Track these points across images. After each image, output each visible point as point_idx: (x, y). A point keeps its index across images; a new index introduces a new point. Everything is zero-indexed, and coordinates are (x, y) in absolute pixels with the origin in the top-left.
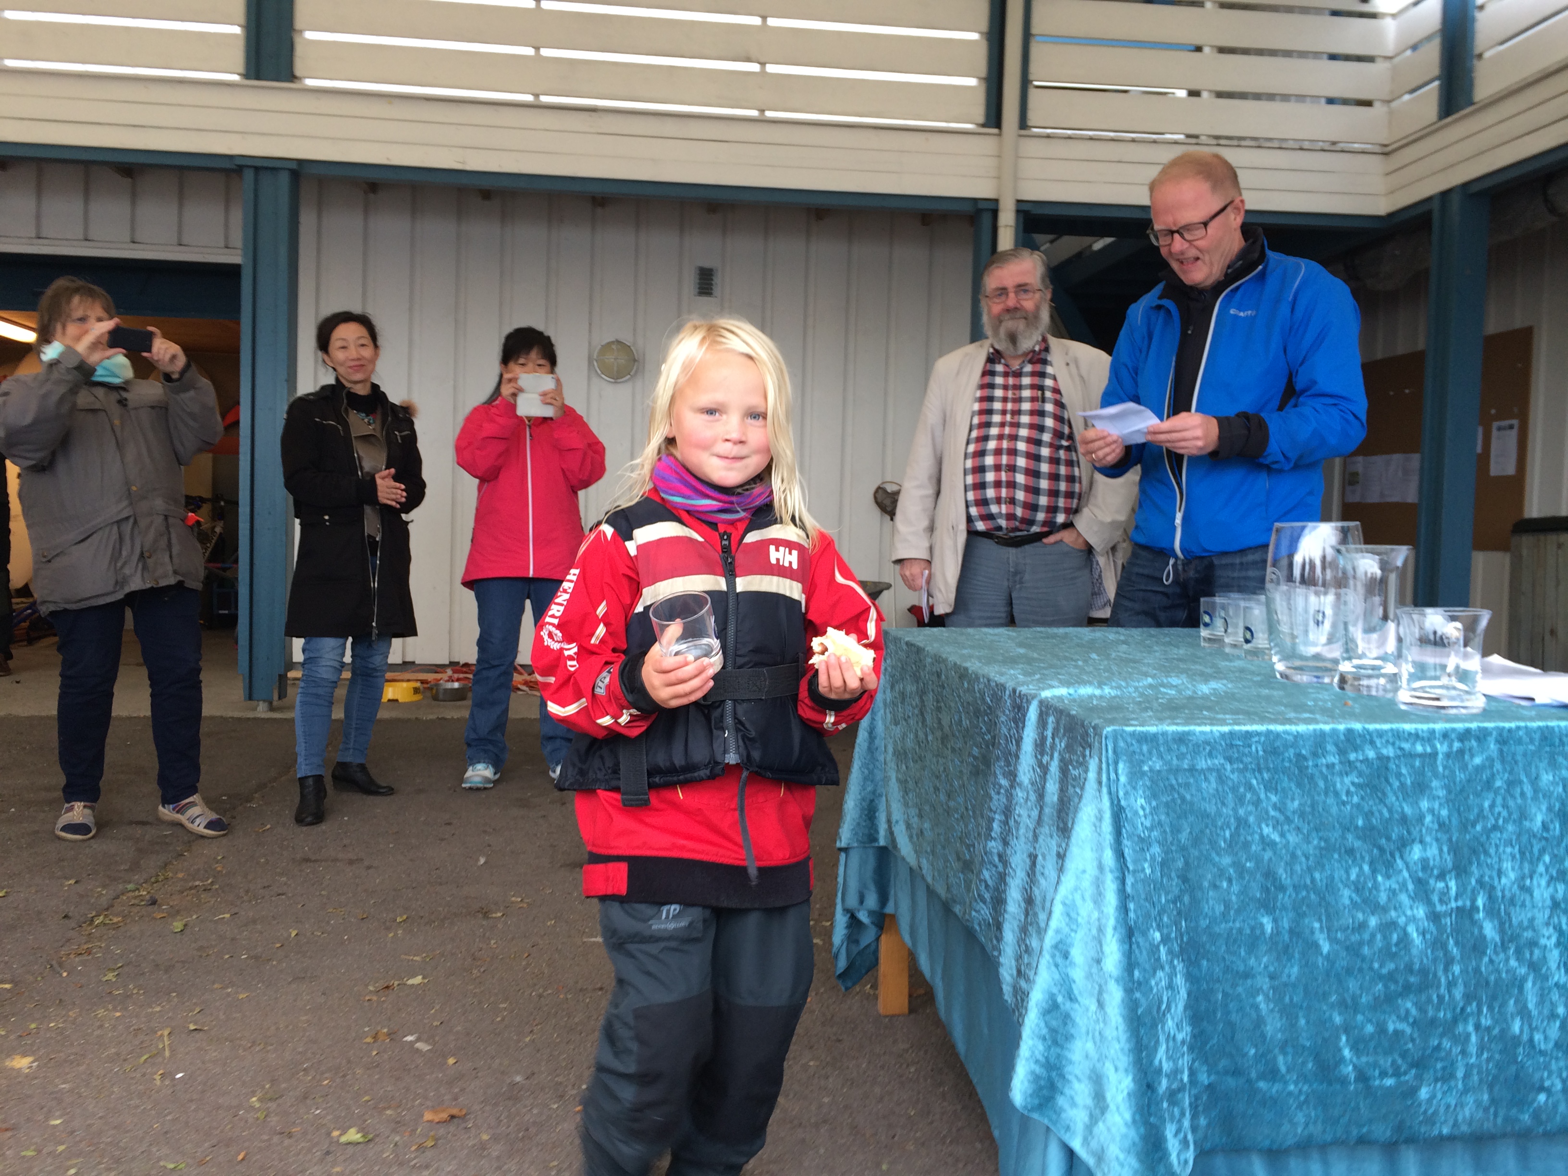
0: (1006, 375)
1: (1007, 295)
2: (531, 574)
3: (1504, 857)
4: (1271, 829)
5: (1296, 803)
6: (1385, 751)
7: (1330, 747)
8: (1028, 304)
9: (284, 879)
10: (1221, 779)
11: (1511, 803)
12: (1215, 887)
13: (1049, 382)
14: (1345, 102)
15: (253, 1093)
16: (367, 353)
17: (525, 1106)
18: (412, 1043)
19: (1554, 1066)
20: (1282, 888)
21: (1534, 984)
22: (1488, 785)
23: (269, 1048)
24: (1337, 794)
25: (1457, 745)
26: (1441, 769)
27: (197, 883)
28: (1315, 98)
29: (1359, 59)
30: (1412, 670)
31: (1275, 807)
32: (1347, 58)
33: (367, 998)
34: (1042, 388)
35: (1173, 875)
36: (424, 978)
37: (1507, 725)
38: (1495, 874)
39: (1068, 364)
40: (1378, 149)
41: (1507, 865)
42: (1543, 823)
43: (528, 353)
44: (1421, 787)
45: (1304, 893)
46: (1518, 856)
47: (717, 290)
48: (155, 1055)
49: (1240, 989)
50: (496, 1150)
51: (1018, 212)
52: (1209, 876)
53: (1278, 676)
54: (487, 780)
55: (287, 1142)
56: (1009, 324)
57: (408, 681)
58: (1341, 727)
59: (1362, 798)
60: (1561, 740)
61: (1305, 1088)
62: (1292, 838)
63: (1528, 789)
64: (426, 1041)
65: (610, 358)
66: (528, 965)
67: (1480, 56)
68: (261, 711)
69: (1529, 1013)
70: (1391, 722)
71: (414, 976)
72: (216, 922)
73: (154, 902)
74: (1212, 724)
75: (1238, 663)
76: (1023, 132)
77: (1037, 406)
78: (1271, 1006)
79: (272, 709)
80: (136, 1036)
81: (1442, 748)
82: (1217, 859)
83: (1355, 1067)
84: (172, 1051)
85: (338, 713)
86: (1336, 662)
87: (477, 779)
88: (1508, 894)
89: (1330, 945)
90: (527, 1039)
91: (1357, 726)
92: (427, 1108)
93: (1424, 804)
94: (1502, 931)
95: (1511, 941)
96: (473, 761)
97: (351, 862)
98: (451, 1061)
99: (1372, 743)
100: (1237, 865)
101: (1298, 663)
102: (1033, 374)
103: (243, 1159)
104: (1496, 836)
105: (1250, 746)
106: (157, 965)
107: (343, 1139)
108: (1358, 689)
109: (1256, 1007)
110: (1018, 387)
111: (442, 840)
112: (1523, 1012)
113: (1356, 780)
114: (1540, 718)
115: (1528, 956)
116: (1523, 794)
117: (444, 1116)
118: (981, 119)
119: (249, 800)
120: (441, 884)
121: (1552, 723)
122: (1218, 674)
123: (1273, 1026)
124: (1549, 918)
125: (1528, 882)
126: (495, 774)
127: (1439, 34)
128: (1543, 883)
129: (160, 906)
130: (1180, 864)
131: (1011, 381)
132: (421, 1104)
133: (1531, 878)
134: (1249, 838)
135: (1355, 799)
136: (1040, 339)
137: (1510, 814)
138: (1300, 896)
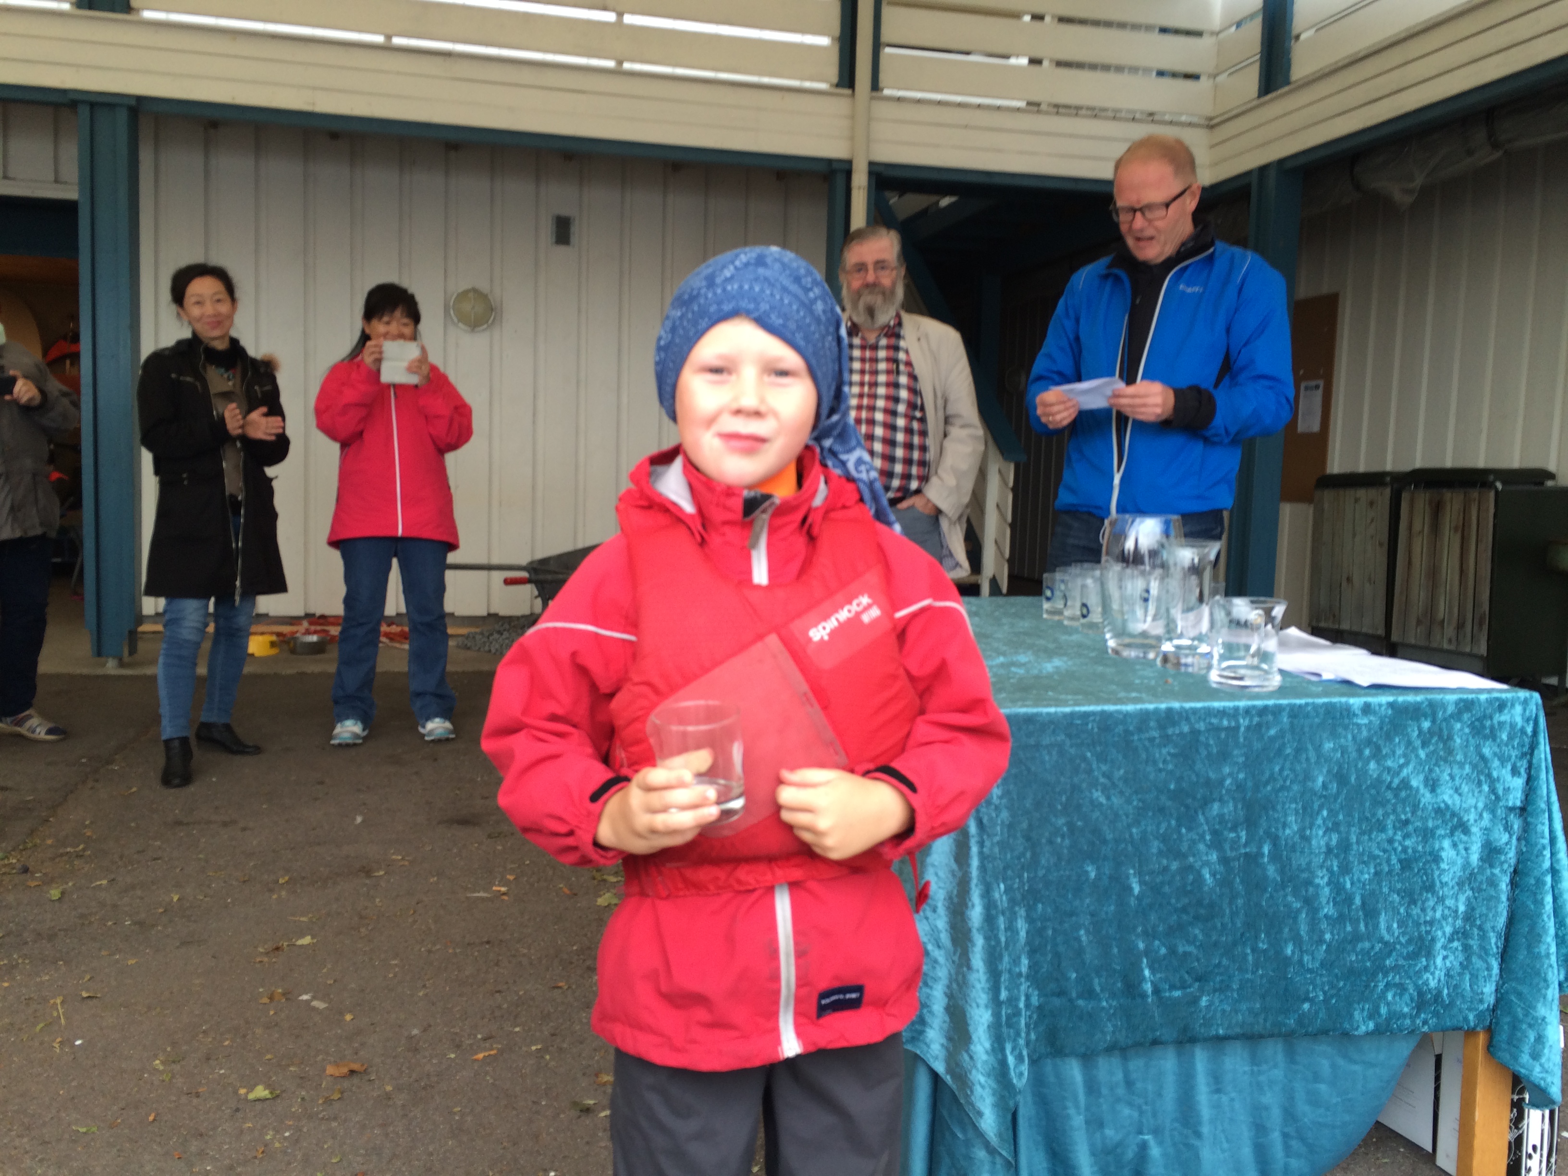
0: (863, 348)
1: (867, 270)
2: (400, 532)
3: (1289, 812)
4: (1099, 793)
5: (1122, 772)
6: (1197, 726)
7: (1152, 724)
8: (886, 280)
9: (158, 843)
10: (1061, 753)
11: (1298, 768)
12: (1050, 842)
13: (902, 356)
14: (1174, 75)
15: (156, 1057)
16: (224, 308)
17: (425, 1057)
18: (307, 1002)
19: (1318, 981)
20: (1104, 842)
21: (1307, 914)
22: (1280, 752)
23: (166, 1012)
24: (1155, 763)
25: (1256, 720)
26: (1241, 740)
27: (69, 849)
28: (1147, 70)
29: (1188, 33)
30: (1222, 651)
31: (1104, 775)
32: (1177, 32)
33: (258, 960)
34: (896, 361)
35: (1019, 835)
36: (312, 938)
37: (1298, 702)
38: (1280, 826)
39: (919, 339)
40: (1202, 122)
41: (1291, 819)
42: (1323, 782)
43: (393, 311)
44: (1224, 756)
45: (1123, 846)
46: (1301, 811)
47: (574, 239)
48: (51, 1023)
49: (1066, 925)
50: (400, 1099)
51: (871, 173)
52: (1047, 834)
53: (1110, 651)
54: (356, 736)
55: (195, 1101)
56: (867, 299)
57: (262, 634)
58: (1163, 706)
59: (1176, 766)
60: (1341, 714)
61: (1114, 1003)
62: (1116, 801)
63: (1312, 755)
64: (322, 999)
65: (467, 307)
66: (415, 922)
67: (1297, 37)
68: (111, 667)
69: (1301, 937)
70: (1204, 700)
71: (303, 936)
72: (94, 888)
73: (25, 870)
74: (1057, 706)
75: (1075, 637)
76: (875, 94)
77: (892, 378)
78: (1091, 938)
79: (122, 664)
80: (27, 1005)
81: (1244, 722)
82: (1054, 820)
83: (1152, 982)
84: (66, 1018)
85: (202, 670)
86: (1159, 639)
87: (346, 735)
88: (1290, 842)
89: (1140, 886)
90: (421, 994)
91: (1176, 705)
92: (330, 1063)
93: (1227, 770)
94: (1282, 871)
95: (1290, 881)
96: (341, 718)
97: (225, 824)
98: (348, 1017)
99: (1187, 719)
100: (1071, 825)
101: (1127, 640)
102: (888, 347)
103: (154, 1120)
104: (1283, 795)
105: (1087, 724)
106: (39, 934)
107: (251, 1096)
108: (1178, 664)
109: (1078, 939)
110: (875, 360)
111: (316, 799)
112: (1297, 940)
113: (1172, 751)
114: (1326, 694)
115: (1304, 892)
116: (1307, 759)
117: (345, 1070)
118: (835, 79)
119: (110, 762)
120: (319, 844)
121: (1335, 700)
122: (1058, 651)
123: (1090, 956)
124: (1324, 862)
125: (1308, 832)
126: (364, 730)
127: (1261, 12)
128: (1321, 833)
129: (33, 873)
130: (1025, 825)
131: (868, 354)
132: (324, 1060)
133: (1311, 829)
134: (1081, 801)
135: (1170, 767)
136: (894, 314)
137: (1296, 776)
138: (1120, 848)
